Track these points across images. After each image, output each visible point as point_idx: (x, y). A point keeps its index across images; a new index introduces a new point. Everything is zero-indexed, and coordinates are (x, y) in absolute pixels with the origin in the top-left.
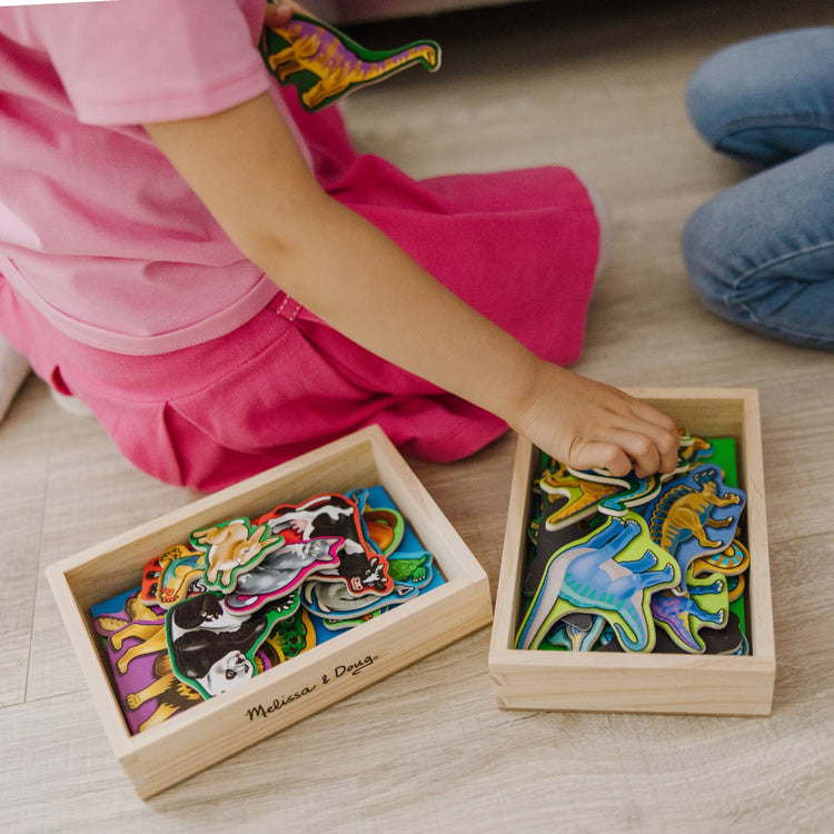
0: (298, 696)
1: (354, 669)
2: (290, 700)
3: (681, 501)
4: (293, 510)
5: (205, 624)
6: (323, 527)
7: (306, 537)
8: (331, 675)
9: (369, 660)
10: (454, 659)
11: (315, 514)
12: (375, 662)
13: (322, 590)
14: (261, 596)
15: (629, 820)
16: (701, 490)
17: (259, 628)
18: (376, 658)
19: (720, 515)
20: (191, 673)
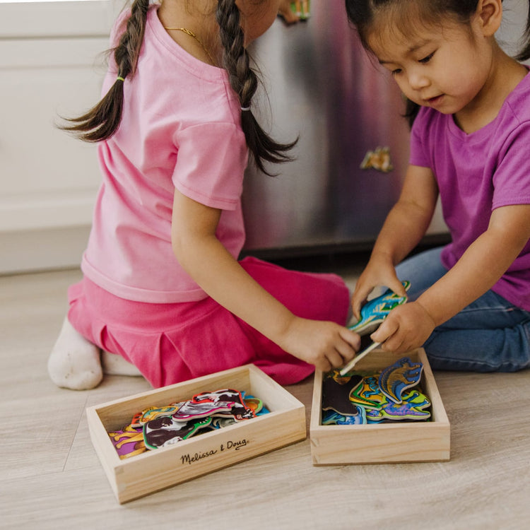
0: (208, 455)
1: (237, 446)
2: (204, 456)
3: (394, 372)
4: (210, 393)
5: (163, 428)
6: (224, 398)
7: (216, 401)
8: (225, 447)
9: (245, 442)
10: (286, 452)
11: (221, 394)
12: (247, 444)
13: (222, 422)
14: (191, 415)
15: (377, 506)
16: (402, 366)
17: (190, 429)
18: (248, 442)
19: (412, 373)
20: (154, 445)
